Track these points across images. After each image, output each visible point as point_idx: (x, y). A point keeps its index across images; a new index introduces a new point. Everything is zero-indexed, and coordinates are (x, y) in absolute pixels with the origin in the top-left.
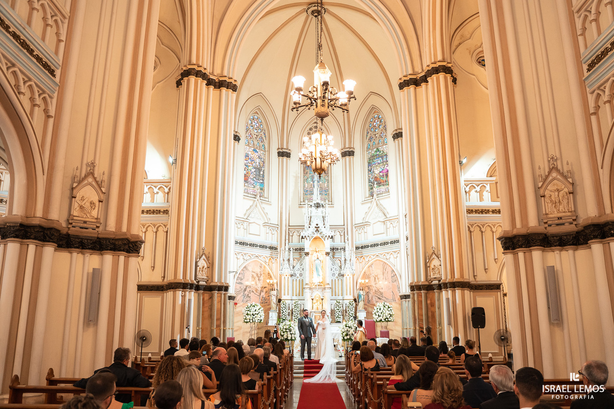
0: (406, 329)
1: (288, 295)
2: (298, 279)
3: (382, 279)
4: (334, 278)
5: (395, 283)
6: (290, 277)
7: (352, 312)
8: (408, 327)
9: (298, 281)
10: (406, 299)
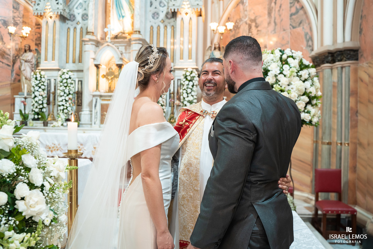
0: (329, 144)
1: (53, 59)
2: (79, 27)
3: (265, 24)
4: (156, 23)
5: (299, 29)
6: (58, 23)
7: (191, 98)
8: (335, 138)
9: (78, 31)
10: (333, 61)
